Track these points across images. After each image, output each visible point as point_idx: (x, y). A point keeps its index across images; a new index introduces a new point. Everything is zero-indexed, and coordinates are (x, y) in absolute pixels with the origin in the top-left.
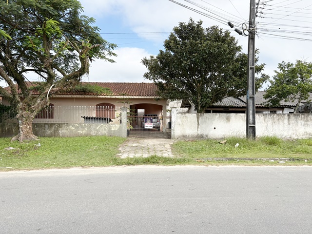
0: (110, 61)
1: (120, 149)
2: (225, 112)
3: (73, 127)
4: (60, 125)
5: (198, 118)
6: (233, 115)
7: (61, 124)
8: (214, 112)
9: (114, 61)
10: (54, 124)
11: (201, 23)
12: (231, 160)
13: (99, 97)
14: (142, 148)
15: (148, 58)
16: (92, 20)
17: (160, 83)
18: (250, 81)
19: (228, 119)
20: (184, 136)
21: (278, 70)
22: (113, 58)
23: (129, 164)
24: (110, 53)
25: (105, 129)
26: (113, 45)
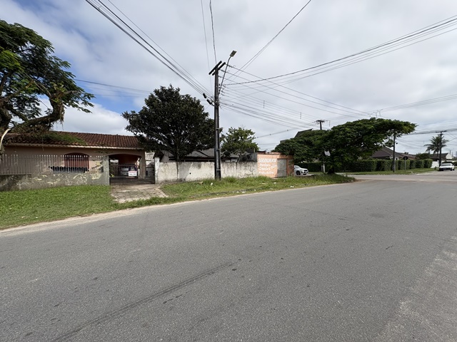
0: (85, 110)
1: (112, 195)
2: (197, 161)
3: (39, 178)
4: (18, 177)
5: (177, 166)
6: (202, 163)
7: (20, 175)
8: (186, 161)
9: (89, 111)
10: (8, 176)
11: (179, 90)
12: (214, 194)
13: (69, 146)
14: (136, 193)
15: (129, 113)
16: (65, 64)
17: (141, 135)
18: (217, 139)
19: (199, 166)
20: (166, 181)
21: (229, 133)
22: (88, 107)
23: (133, 207)
24: (85, 103)
25: (84, 179)
26: (89, 94)
